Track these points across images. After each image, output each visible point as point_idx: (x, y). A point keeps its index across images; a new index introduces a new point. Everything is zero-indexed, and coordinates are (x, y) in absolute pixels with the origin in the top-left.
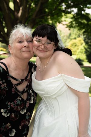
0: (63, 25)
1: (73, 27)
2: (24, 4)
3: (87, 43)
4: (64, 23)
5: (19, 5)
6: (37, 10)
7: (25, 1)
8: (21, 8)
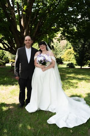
0: (55, 39)
1: (62, 40)
2: (27, 28)
3: (75, 51)
4: (55, 38)
5: (24, 28)
6: (36, 30)
7: (27, 26)
8: (25, 31)
